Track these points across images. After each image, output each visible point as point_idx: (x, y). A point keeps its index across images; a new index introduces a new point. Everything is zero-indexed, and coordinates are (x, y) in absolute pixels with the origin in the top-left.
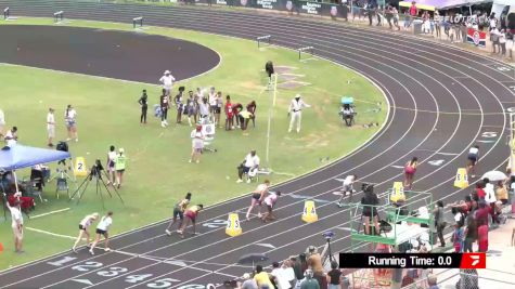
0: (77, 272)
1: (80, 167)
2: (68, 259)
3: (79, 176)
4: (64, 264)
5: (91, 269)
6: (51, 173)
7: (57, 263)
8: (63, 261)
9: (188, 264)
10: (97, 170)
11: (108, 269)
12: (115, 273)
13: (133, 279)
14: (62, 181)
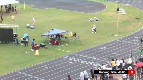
0: (69, 60)
1: (71, 34)
2: (67, 57)
3: (70, 36)
4: (66, 58)
5: (73, 59)
6: (64, 35)
7: (64, 58)
8: (66, 57)
9: (96, 58)
10: (75, 35)
11: (77, 60)
12: (78, 61)
13: (83, 62)
14: (66, 37)
